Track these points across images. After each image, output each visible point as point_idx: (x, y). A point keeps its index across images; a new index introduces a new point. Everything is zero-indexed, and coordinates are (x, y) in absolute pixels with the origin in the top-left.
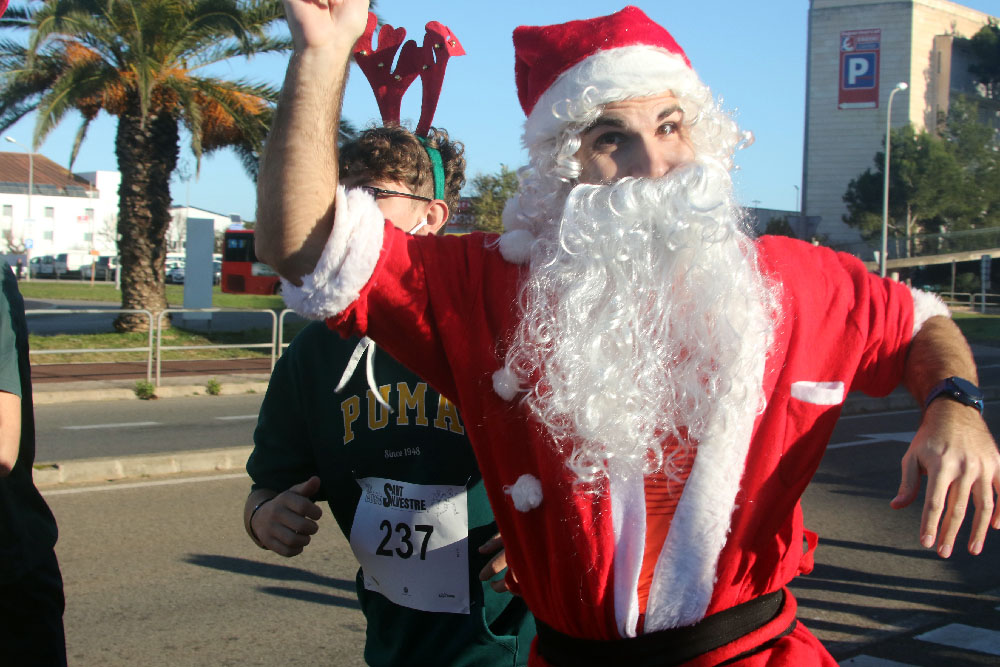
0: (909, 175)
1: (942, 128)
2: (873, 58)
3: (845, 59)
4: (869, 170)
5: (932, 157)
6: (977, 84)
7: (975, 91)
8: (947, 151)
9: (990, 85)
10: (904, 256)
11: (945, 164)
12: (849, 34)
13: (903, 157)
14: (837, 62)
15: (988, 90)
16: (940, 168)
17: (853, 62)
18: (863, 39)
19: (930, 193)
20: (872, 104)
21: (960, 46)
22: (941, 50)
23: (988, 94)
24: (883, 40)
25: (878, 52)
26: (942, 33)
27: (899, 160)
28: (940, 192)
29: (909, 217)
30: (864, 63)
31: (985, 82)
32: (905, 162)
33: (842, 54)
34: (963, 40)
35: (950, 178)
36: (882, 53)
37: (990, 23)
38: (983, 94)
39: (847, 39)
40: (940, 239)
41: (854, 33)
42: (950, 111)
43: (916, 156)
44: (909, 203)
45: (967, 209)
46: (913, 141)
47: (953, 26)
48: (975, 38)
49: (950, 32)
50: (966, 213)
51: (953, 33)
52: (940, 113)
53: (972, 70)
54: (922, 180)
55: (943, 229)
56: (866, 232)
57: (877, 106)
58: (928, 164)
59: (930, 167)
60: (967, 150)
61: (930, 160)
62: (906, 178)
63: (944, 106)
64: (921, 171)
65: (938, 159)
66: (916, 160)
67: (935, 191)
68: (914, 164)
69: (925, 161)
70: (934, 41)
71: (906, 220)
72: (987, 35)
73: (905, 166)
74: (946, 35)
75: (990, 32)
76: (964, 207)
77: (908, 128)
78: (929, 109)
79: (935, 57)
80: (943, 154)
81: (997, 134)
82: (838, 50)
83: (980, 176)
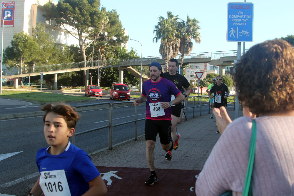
0: (21, 48)
1: (34, 34)
2: (12, 11)
3: (3, 11)
4: (9, 46)
5: (28, 42)
6: (46, 21)
7: (45, 23)
8: (34, 40)
9: (50, 21)
10: (20, 74)
11: (33, 45)
12: (5, 3)
13: (20, 42)
14: (1, 12)
15: (49, 22)
16: (31, 46)
17: (6, 12)
18: (9, 5)
19: (28, 54)
20: (12, 26)
21: (40, 8)
22: (34, 9)
23: (49, 23)
24: (15, 5)
25: (14, 9)
26: (35, 4)
27: (18, 43)
28: (32, 53)
29: (22, 61)
30: (9, 12)
31: (49, 20)
32: (20, 44)
33: (2, 9)
34: (41, 6)
35: (35, 49)
36: (15, 9)
37: (50, 1)
38: (48, 24)
39: (4, 4)
40: (34, 68)
41: (6, 3)
42: (36, 28)
43: (23, 42)
44: (22, 57)
45: (41, 59)
46: (23, 37)
47: (38, 2)
48: (45, 5)
49: (37, 4)
50: (41, 60)
51: (38, 4)
52: (33, 29)
53: (44, 16)
54: (25, 49)
55: (34, 65)
56: (8, 66)
57: (13, 26)
58: (27, 44)
59: (28, 45)
60: (41, 40)
61: (28, 43)
62: (20, 49)
63: (35, 27)
64: (25, 46)
65: (30, 43)
66: (23, 43)
67: (30, 53)
68: (23, 44)
69: (27, 43)
70: (32, 6)
71: (21, 62)
72: (48, 5)
73: (20, 45)
74: (36, 4)
75: (49, 4)
76: (40, 58)
77: (22, 33)
78: (30, 27)
79: (32, 11)
80: (33, 41)
81: (52, 36)
82: (1, 8)
83: (45, 49)
